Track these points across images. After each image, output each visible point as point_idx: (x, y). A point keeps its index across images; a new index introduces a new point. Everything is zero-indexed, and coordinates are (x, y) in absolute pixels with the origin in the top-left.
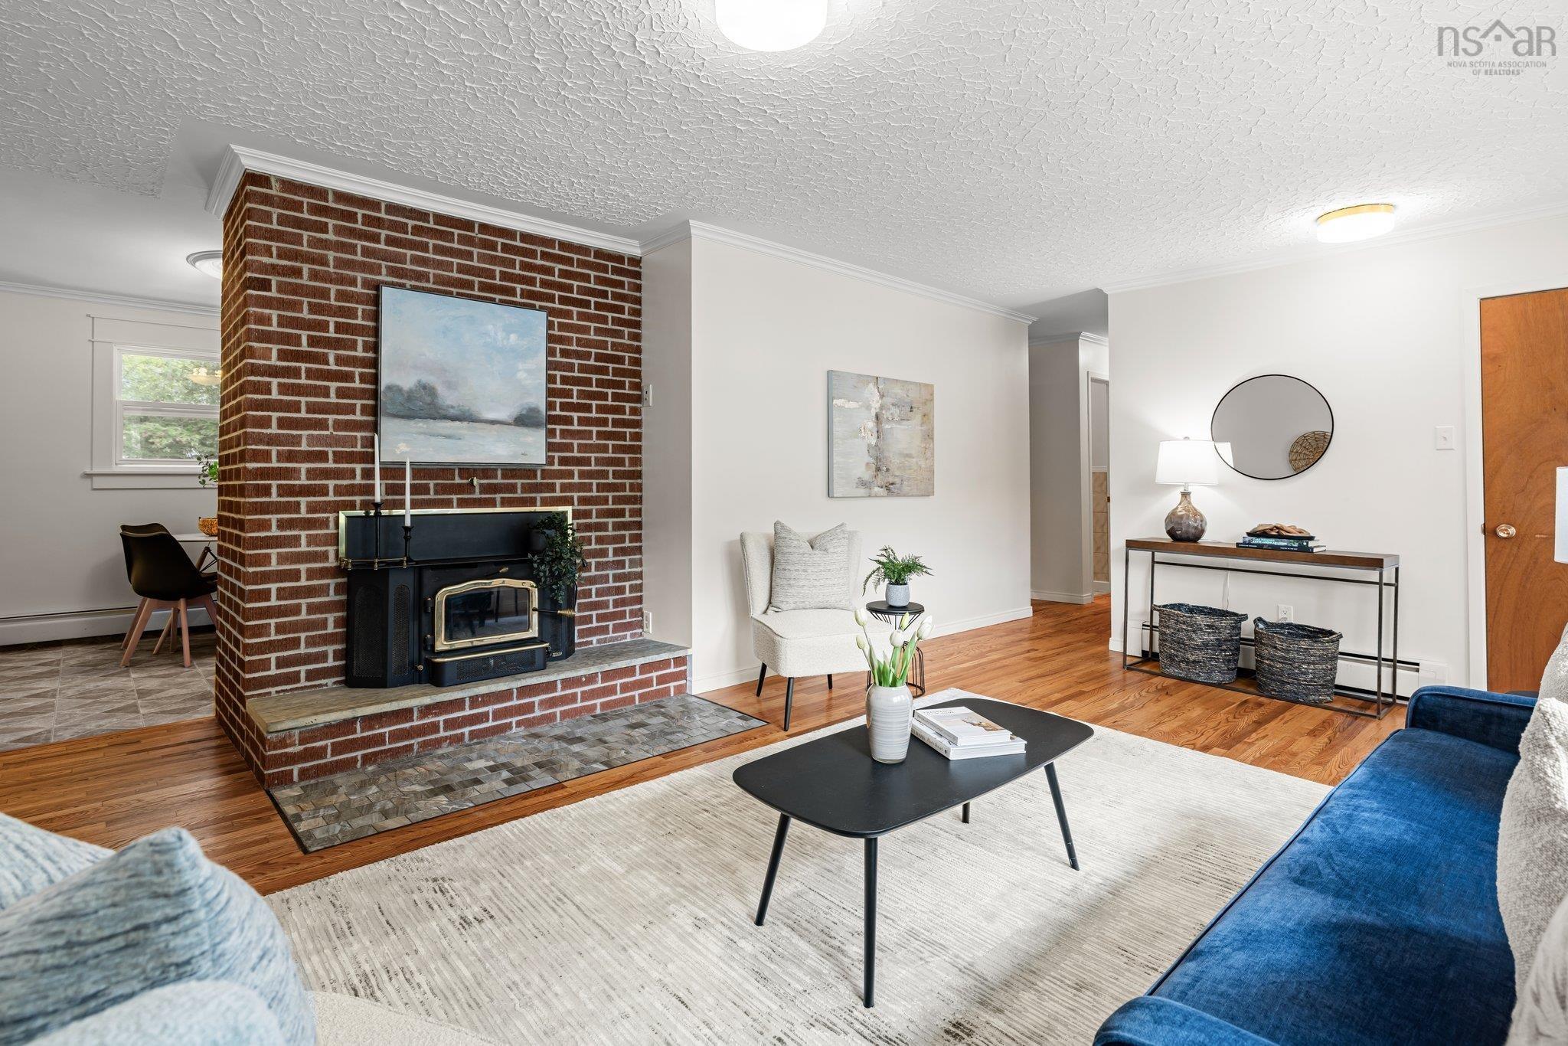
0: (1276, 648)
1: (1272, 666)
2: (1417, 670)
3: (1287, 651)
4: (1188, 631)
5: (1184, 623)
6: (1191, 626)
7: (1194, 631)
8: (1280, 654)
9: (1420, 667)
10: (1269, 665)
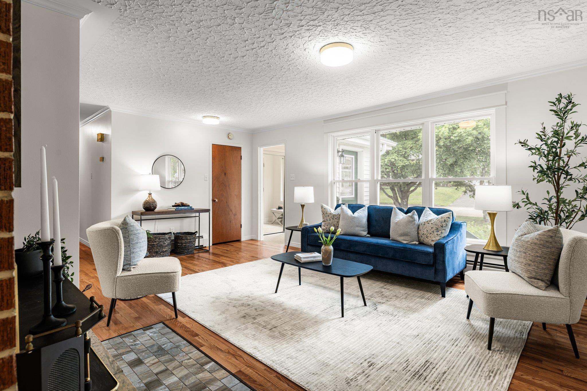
0: (187, 239)
1: (185, 245)
2: (203, 238)
3: (190, 239)
4: (163, 241)
5: (162, 239)
6: (164, 239)
7: (165, 241)
8: (188, 241)
9: (203, 237)
10: (184, 245)
